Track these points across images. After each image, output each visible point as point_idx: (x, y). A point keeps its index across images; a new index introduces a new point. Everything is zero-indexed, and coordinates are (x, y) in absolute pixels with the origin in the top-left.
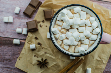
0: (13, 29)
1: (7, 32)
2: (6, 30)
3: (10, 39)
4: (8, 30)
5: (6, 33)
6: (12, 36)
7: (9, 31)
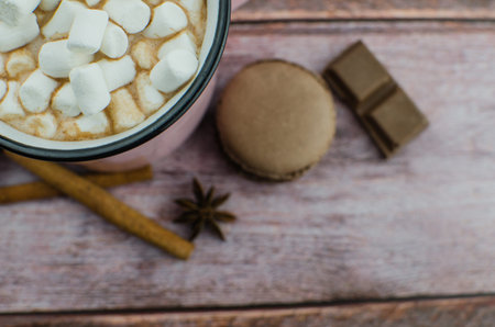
0: (45, 259)
1: (16, 283)
2: (12, 269)
3: (42, 320)
4: (21, 269)
5: (13, 291)
6: (52, 302)
7: (27, 273)
